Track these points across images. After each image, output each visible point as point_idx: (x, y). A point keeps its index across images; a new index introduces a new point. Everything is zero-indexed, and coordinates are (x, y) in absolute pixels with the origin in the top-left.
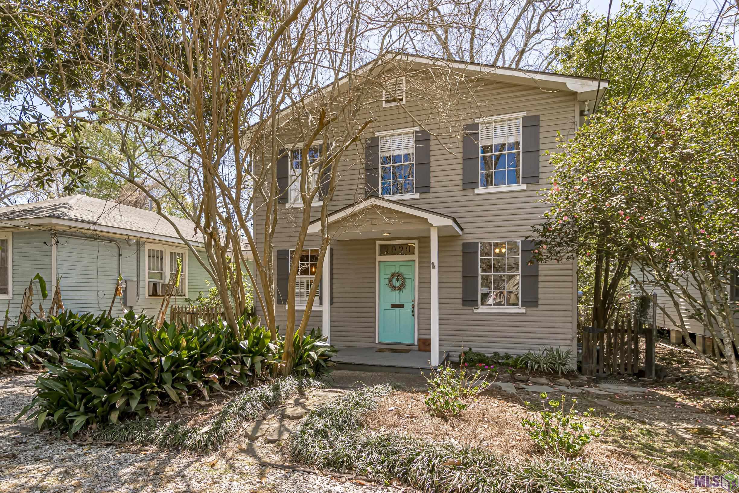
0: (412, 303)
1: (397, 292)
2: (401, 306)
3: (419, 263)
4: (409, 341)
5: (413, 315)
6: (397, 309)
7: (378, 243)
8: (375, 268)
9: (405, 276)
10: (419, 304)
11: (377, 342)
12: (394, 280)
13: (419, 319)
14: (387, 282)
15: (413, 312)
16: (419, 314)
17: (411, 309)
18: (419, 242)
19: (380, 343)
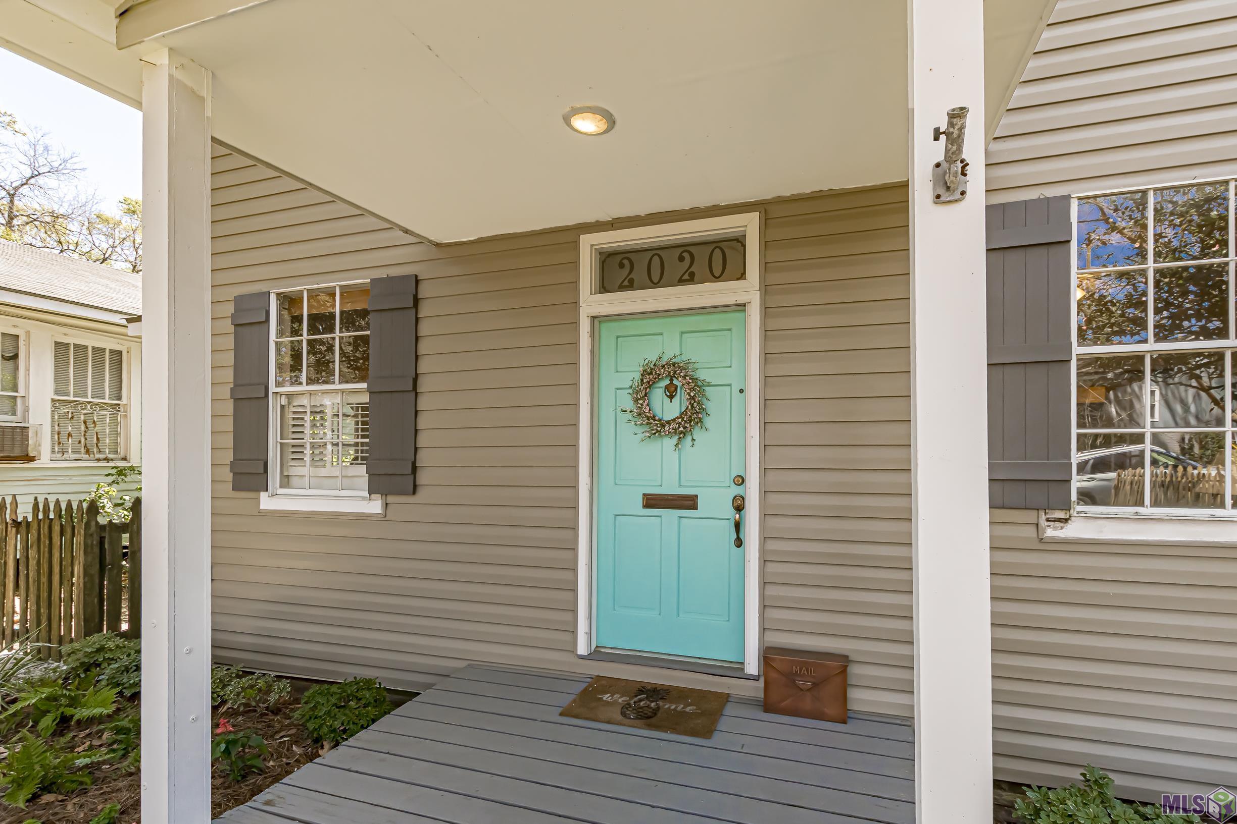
0: (737, 490)
1: (669, 443)
2: (688, 502)
3: (766, 312)
4: (721, 653)
5: (739, 543)
6: (671, 515)
7: (587, 241)
8: (576, 344)
9: (702, 375)
10: (764, 493)
11: (582, 650)
12: (658, 395)
13: (764, 562)
14: (629, 404)
15: (738, 526)
16: (764, 539)
17: (731, 513)
18: (765, 224)
19: (597, 655)
